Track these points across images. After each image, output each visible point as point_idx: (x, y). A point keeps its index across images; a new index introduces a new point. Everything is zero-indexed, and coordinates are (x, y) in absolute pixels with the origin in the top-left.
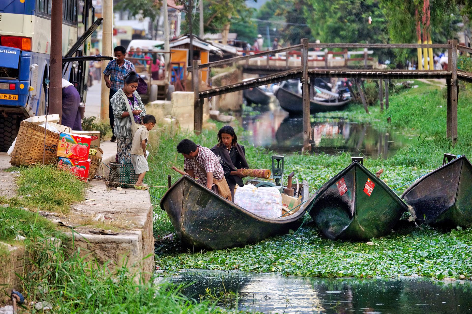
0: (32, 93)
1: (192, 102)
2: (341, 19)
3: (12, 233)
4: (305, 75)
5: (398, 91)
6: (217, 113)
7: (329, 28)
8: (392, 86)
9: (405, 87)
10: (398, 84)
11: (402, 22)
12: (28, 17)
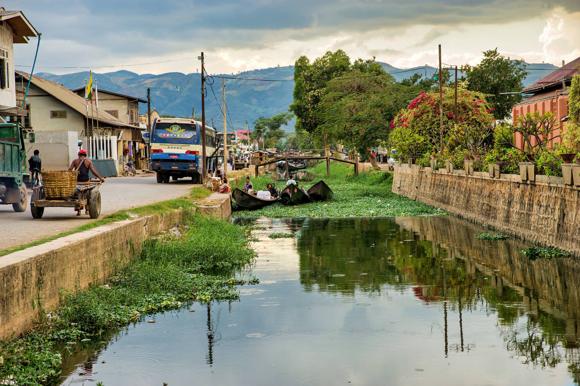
0: (200, 167)
1: (255, 168)
2: (305, 143)
3: (178, 207)
4: (286, 159)
5: (320, 163)
6: (267, 171)
7: (301, 146)
8: (318, 161)
9: (322, 162)
10: (320, 161)
11: (318, 143)
12: (197, 145)
